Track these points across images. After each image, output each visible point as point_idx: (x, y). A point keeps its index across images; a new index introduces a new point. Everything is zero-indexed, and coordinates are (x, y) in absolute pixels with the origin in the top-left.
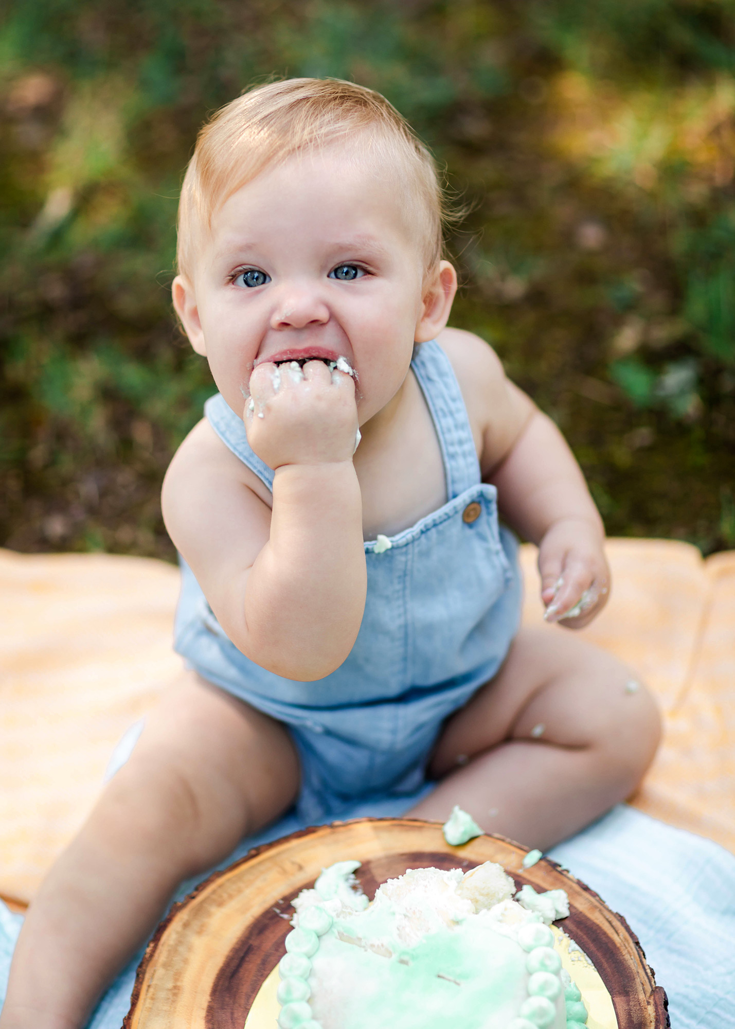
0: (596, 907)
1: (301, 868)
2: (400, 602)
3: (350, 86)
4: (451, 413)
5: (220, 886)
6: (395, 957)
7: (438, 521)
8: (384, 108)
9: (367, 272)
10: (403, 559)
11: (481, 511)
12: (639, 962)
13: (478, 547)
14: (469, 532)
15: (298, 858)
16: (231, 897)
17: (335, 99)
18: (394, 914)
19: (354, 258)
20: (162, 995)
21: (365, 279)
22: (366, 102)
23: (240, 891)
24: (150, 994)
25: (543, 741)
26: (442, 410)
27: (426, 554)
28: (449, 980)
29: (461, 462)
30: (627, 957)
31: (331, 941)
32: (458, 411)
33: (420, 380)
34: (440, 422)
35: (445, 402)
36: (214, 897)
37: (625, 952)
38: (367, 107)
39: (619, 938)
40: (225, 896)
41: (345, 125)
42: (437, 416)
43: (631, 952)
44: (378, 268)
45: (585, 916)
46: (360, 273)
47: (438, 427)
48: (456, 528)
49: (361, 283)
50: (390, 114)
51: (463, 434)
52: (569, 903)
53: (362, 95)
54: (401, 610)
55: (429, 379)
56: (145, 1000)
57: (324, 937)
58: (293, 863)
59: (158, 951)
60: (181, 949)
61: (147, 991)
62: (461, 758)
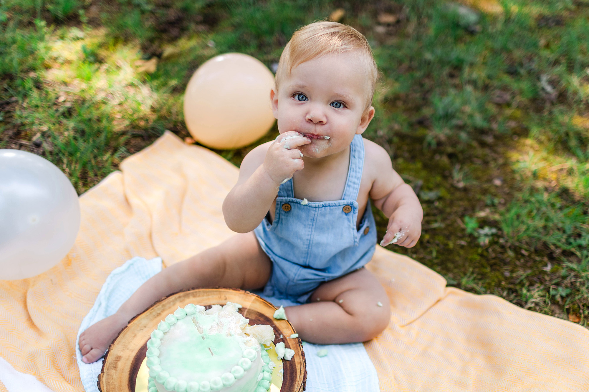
0: (301, 363)
1: (226, 299)
2: (310, 230)
3: (355, 31)
4: (356, 172)
5: (199, 291)
6: (202, 335)
7: (331, 205)
8: (365, 43)
9: (345, 107)
10: (313, 212)
11: (351, 210)
12: (299, 389)
13: (346, 223)
14: (344, 216)
15: (227, 296)
16: (199, 296)
17: (349, 35)
18: (214, 321)
19: (342, 100)
20: (154, 313)
21: (344, 109)
22: (360, 39)
23: (203, 296)
24: (151, 311)
25: (340, 305)
26: (353, 169)
27: (324, 215)
28: (211, 352)
29: (351, 189)
30: (296, 385)
31: (189, 318)
32: (359, 172)
33: (351, 155)
34: (350, 172)
35: (356, 167)
36: (195, 293)
37: (297, 383)
38: (359, 41)
39: (299, 378)
40: (198, 295)
41: (351, 47)
42: (351, 170)
43: (299, 384)
44: (349, 106)
45: (295, 364)
46: (342, 106)
47: (349, 173)
48: (338, 211)
49: (341, 110)
50: (367, 45)
51: (356, 181)
52: (293, 357)
53: (358, 35)
54: (310, 233)
55: (354, 157)
56: (148, 312)
57: (189, 316)
58: (225, 296)
59: (165, 300)
60: (172, 303)
61: (151, 310)
62: (318, 299)
